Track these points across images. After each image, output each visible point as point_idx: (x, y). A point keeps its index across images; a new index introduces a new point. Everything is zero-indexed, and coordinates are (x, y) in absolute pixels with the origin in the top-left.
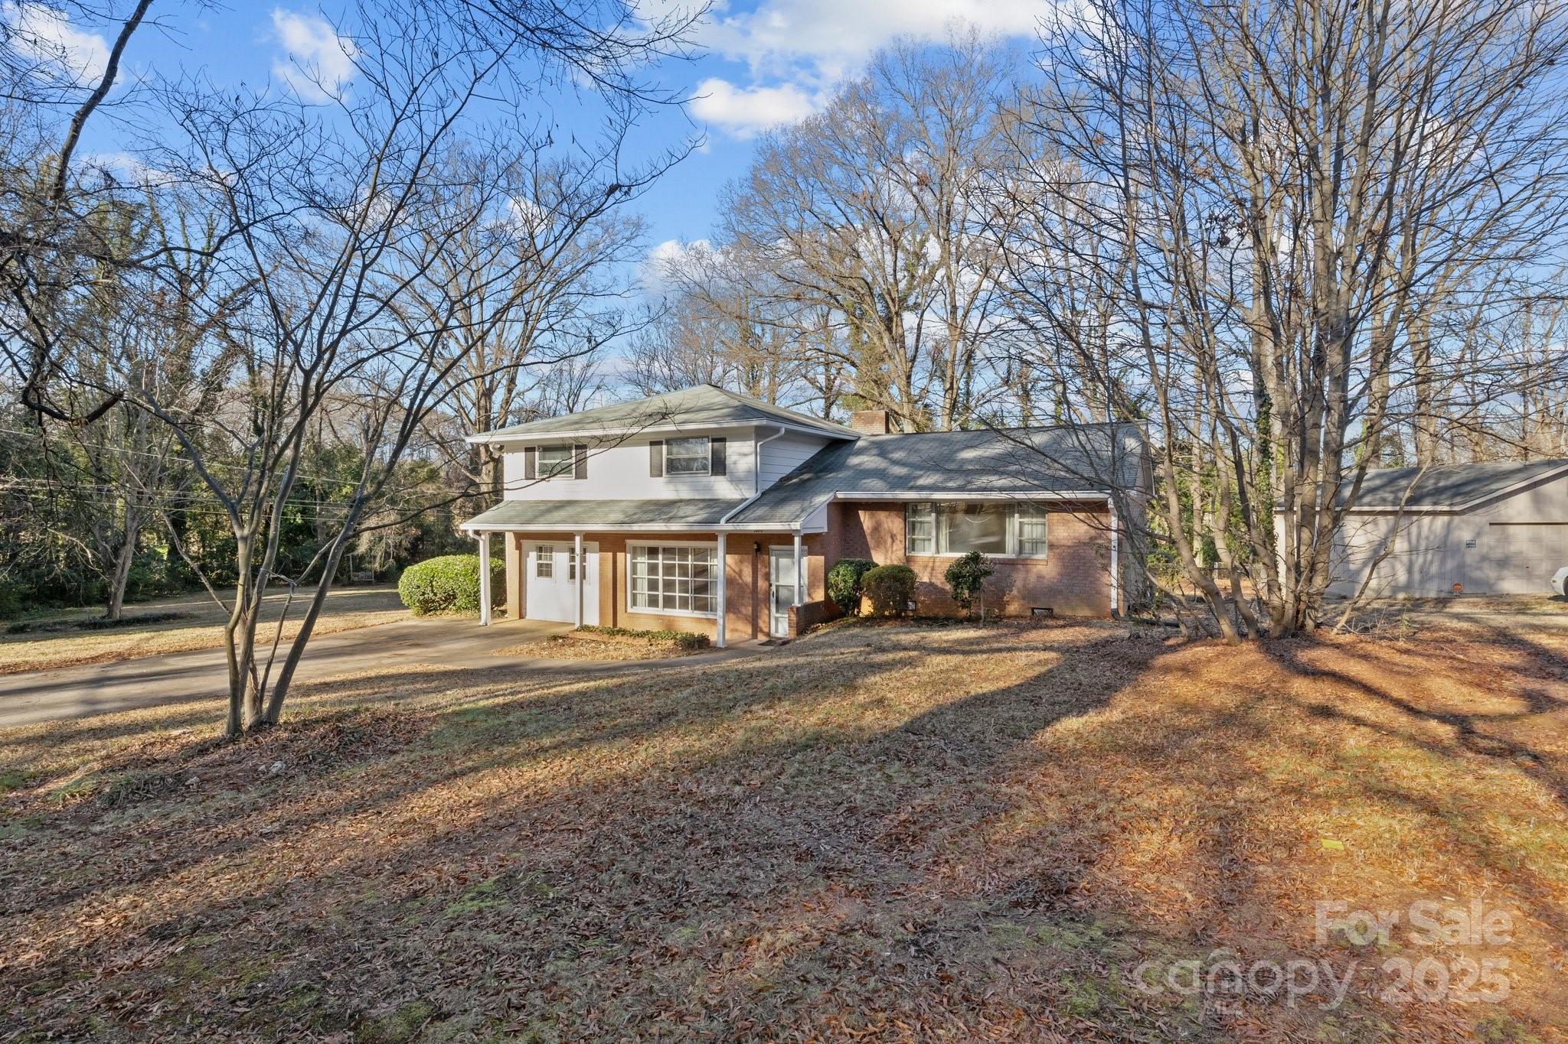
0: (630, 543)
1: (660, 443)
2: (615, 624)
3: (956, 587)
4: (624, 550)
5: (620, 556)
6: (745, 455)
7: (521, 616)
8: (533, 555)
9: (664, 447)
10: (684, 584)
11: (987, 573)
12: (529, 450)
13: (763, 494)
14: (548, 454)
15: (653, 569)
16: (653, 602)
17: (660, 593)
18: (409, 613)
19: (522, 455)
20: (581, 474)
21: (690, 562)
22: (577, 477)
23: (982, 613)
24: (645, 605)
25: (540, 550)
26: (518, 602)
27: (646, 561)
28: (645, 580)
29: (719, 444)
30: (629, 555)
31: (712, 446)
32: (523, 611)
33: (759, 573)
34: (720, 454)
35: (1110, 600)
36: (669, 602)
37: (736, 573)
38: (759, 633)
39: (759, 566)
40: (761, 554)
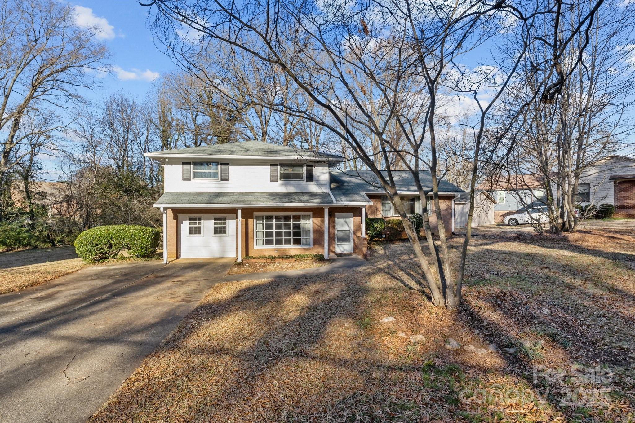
0: (256, 214)
1: (277, 165)
2: (247, 255)
4: (252, 217)
5: (250, 221)
6: (324, 173)
7: (178, 257)
8: (186, 222)
9: (279, 167)
10: (288, 233)
15: (269, 226)
17: (274, 238)
19: (180, 166)
20: (225, 179)
21: (292, 222)
22: (222, 180)
24: (263, 244)
25: (191, 219)
26: (175, 249)
27: (265, 223)
28: (263, 232)
29: (309, 168)
30: (255, 220)
31: (306, 168)
32: (179, 254)
33: (330, 225)
34: (311, 173)
35: (451, 229)
36: (278, 242)
37: (319, 226)
38: (330, 252)
39: (331, 222)
40: (331, 217)
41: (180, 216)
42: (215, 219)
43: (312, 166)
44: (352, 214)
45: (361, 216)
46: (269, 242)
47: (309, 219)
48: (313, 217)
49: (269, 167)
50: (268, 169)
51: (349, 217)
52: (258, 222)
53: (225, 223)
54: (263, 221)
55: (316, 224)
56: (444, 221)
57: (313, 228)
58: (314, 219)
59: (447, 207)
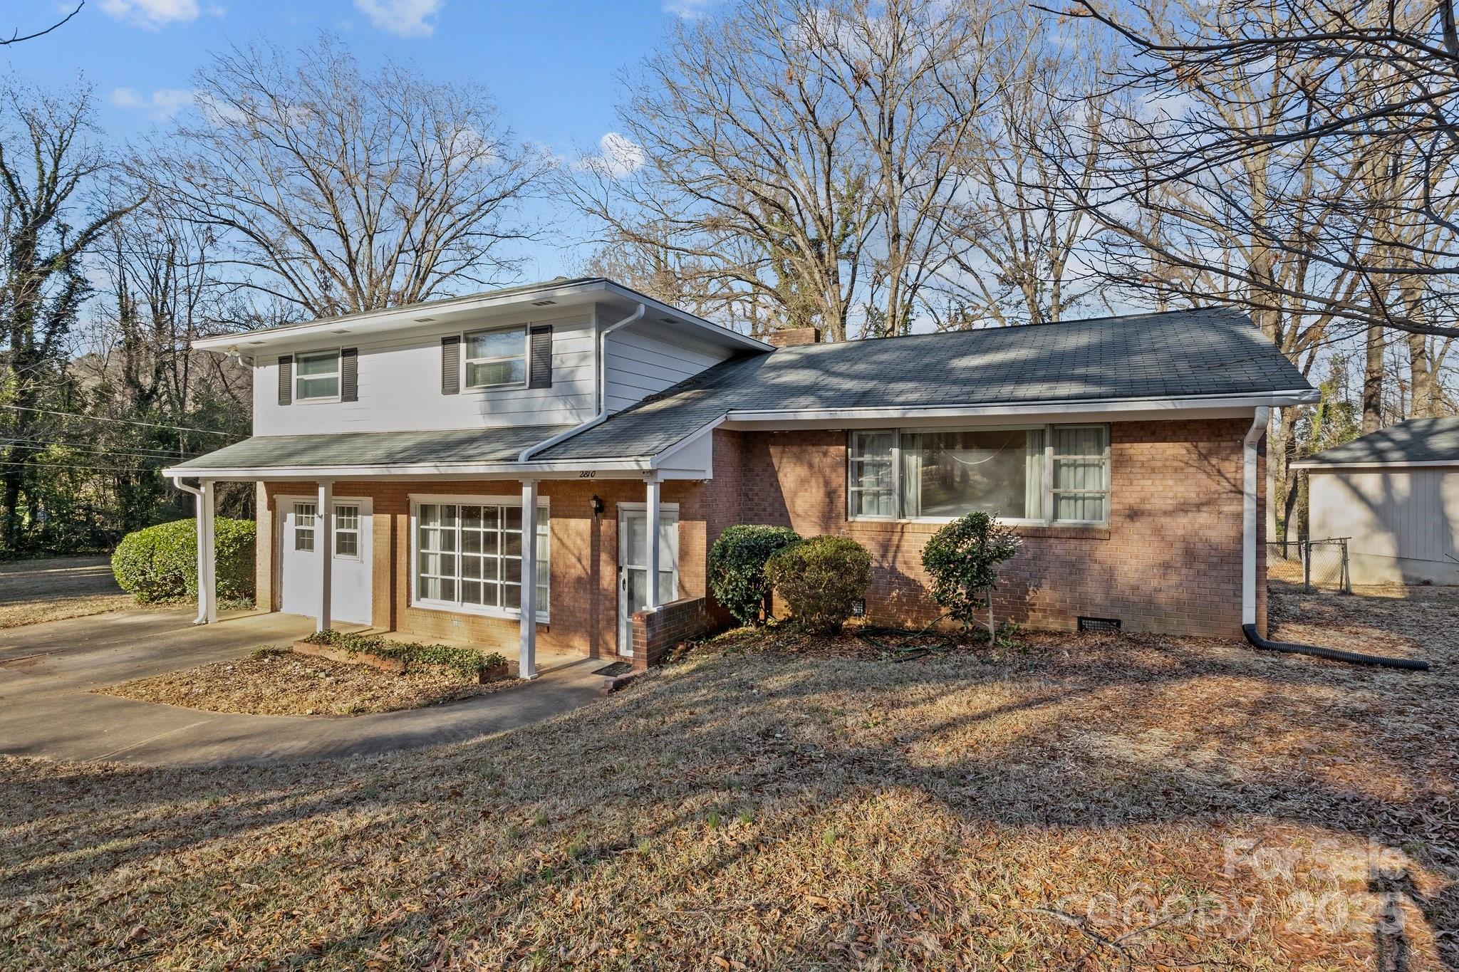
0: (418, 499)
1: (456, 340)
3: (944, 579)
4: (405, 509)
5: (401, 519)
6: (583, 354)
8: (291, 517)
9: (463, 346)
10: (491, 565)
11: (1002, 554)
12: (285, 360)
13: (609, 418)
14: (311, 366)
15: (448, 540)
16: (447, 592)
17: (457, 578)
18: (131, 599)
19: (275, 368)
20: (350, 393)
21: (500, 528)
22: (345, 399)
23: (991, 627)
25: (298, 510)
26: (269, 587)
27: (439, 527)
28: (437, 555)
29: (541, 338)
30: (414, 520)
31: (532, 341)
32: (277, 601)
33: (602, 548)
34: (544, 356)
35: (1239, 608)
36: (471, 593)
37: (567, 548)
38: (601, 650)
39: (602, 538)
40: (605, 517)
41: (280, 500)
42: (341, 511)
43: (547, 329)
48: (552, 514)
49: (440, 349)
50: (436, 354)
51: (671, 521)
53: (355, 525)
54: (438, 524)
55: (559, 539)
56: (1190, 555)
57: (552, 555)
58: (555, 520)
59: (1214, 487)
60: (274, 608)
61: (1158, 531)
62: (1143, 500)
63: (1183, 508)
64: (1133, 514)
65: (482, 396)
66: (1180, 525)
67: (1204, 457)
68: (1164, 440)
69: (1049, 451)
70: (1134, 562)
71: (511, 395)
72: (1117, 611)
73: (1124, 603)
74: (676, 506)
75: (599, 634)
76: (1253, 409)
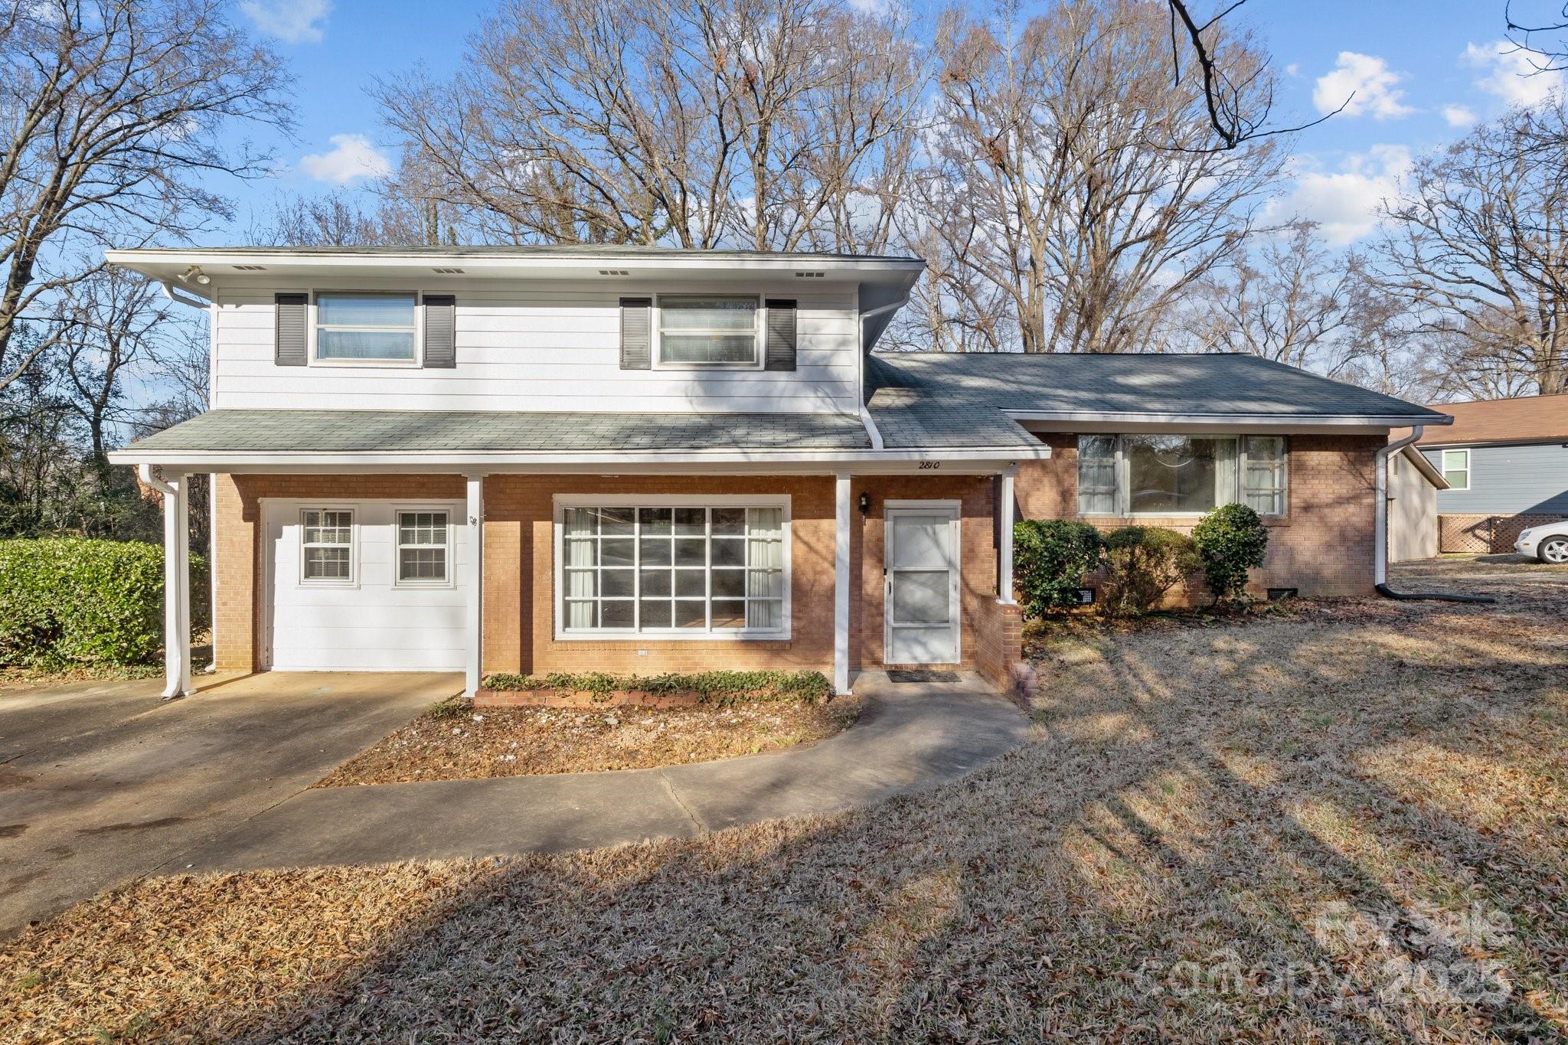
0: (563, 500)
2: (527, 667)
4: (548, 516)
5: (540, 527)
7: (261, 668)
8: (292, 531)
9: (655, 312)
13: (869, 411)
19: (265, 311)
20: (442, 357)
21: (707, 534)
22: (428, 364)
24: (594, 624)
25: (311, 519)
26: (249, 636)
27: (599, 537)
28: (595, 572)
29: (782, 314)
30: (559, 528)
31: (769, 316)
32: (263, 656)
33: (865, 550)
34: (787, 335)
35: (1373, 573)
36: (654, 615)
37: (817, 552)
38: (864, 661)
39: (865, 539)
40: (869, 516)
41: (269, 506)
42: (406, 519)
43: (791, 304)
44: (957, 503)
45: (996, 514)
46: (616, 616)
47: (778, 527)
48: (795, 516)
49: (616, 311)
50: (610, 317)
51: (945, 519)
52: (574, 535)
53: (441, 538)
54: (595, 532)
55: (806, 543)
56: (1343, 537)
57: (794, 562)
58: (799, 522)
59: (1358, 485)
60: (258, 668)
61: (1322, 519)
62: (1314, 495)
63: (1340, 501)
64: (1307, 508)
65: (690, 376)
66: (1337, 516)
67: (1352, 463)
68: (1326, 450)
69: (1244, 457)
70: (1307, 543)
71: (739, 376)
72: (1295, 582)
73: (1300, 576)
74: (958, 503)
75: (862, 643)
76: (1387, 428)
